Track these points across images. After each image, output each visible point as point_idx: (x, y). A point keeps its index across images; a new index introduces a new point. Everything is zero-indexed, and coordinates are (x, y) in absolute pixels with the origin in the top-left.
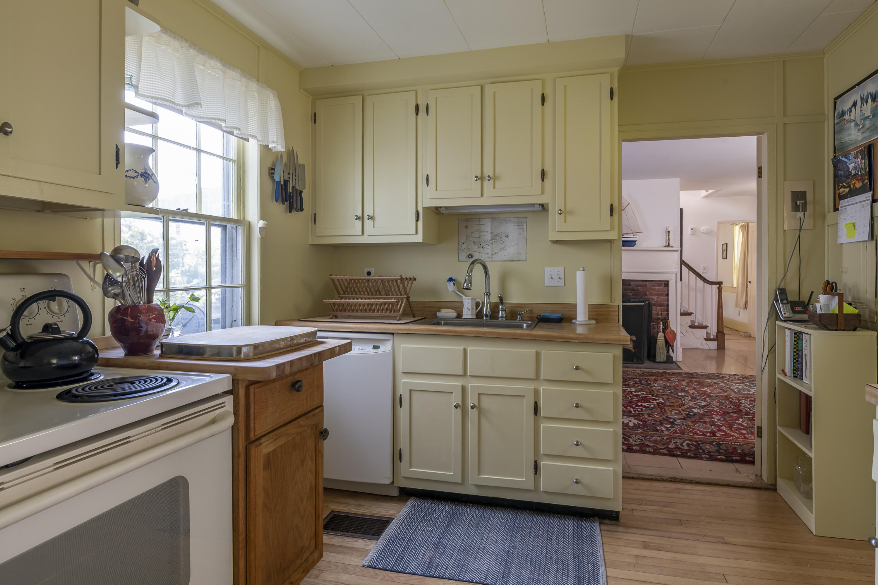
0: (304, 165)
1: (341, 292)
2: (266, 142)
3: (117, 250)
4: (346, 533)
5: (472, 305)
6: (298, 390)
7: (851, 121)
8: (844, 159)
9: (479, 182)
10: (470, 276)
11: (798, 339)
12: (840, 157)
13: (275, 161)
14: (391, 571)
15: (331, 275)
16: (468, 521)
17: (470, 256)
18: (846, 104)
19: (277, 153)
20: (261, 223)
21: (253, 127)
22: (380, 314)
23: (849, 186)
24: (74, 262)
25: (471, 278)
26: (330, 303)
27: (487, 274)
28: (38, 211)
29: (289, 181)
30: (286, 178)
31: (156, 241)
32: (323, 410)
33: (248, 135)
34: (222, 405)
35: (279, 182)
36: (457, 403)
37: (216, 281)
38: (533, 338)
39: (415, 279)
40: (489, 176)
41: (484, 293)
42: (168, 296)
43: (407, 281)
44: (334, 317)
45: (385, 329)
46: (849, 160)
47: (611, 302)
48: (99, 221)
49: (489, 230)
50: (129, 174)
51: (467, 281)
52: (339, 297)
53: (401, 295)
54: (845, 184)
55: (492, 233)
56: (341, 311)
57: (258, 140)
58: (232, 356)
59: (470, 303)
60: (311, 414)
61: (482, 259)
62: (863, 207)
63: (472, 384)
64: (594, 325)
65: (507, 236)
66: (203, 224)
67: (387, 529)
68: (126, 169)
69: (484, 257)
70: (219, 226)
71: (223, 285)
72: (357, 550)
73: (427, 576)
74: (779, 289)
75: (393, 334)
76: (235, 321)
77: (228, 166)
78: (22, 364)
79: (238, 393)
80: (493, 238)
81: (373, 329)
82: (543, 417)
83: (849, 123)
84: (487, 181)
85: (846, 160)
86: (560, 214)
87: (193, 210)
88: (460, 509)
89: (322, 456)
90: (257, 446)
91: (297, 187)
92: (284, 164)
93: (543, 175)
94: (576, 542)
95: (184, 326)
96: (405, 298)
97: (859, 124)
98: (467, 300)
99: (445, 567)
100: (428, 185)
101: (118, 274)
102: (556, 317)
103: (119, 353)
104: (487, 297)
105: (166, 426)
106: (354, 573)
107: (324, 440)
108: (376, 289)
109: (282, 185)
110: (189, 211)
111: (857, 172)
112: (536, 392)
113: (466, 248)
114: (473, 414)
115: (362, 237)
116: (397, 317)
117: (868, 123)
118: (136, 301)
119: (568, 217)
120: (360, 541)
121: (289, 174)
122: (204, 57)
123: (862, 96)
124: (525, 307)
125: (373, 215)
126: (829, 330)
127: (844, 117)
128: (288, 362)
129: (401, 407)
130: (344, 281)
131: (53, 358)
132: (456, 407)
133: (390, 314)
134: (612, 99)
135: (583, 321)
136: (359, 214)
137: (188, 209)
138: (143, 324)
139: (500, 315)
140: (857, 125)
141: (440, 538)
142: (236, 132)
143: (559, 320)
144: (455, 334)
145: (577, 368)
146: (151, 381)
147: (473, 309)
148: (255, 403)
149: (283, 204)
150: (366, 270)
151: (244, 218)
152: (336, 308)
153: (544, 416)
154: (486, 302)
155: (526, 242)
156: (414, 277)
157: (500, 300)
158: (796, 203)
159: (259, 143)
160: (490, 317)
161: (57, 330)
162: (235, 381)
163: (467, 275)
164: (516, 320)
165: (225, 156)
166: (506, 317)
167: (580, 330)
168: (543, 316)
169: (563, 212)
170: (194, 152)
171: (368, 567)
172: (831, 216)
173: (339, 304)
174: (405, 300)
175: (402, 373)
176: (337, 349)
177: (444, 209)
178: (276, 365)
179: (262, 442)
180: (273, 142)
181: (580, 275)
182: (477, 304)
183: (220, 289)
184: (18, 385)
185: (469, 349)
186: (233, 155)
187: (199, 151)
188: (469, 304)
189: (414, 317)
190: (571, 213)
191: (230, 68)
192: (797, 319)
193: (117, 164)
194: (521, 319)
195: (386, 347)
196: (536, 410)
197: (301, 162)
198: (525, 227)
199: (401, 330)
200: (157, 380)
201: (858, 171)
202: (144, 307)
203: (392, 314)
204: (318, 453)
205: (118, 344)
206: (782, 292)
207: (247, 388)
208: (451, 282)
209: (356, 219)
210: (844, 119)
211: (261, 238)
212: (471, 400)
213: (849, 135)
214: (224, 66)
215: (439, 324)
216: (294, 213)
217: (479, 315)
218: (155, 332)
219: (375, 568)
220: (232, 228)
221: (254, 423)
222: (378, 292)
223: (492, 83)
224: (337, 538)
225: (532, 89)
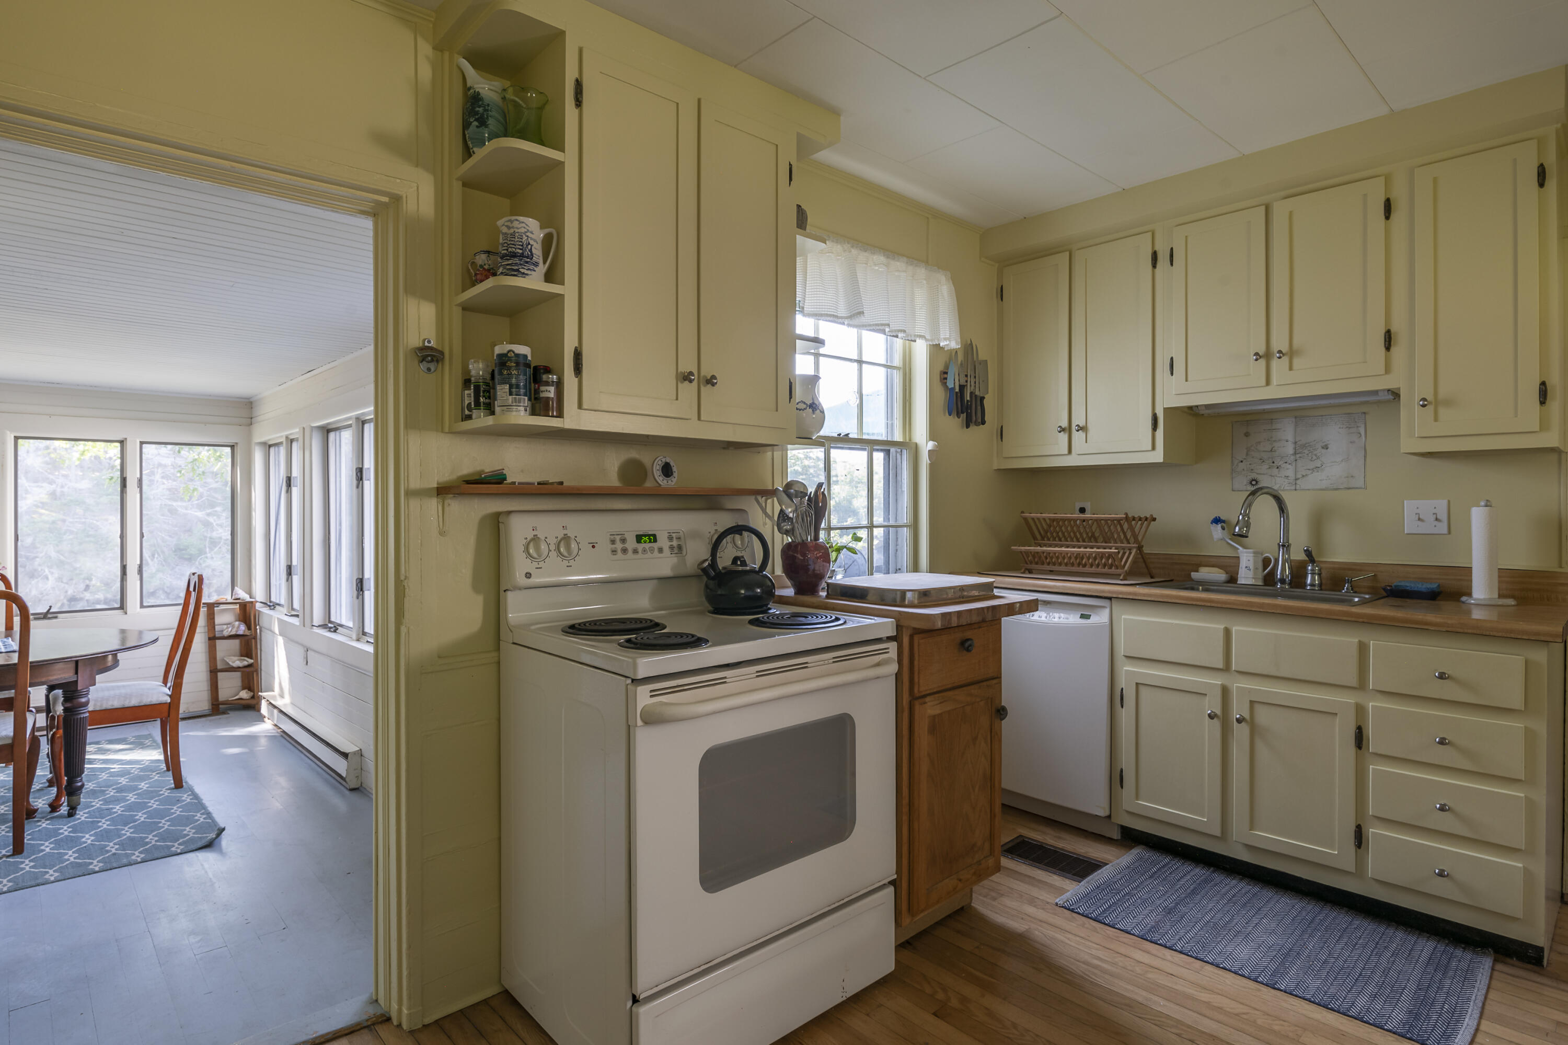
0: (987, 360)
1: (1038, 537)
2: (936, 341)
3: (789, 485)
4: (1037, 864)
5: (1255, 562)
6: (968, 650)
9: (1262, 362)
10: (1246, 515)
13: (948, 362)
14: (1095, 920)
15: (1023, 512)
16: (1230, 895)
17: (1254, 483)
19: (951, 351)
20: (931, 445)
21: (921, 326)
22: (1093, 569)
24: (753, 497)
25: (1249, 518)
26: (1021, 552)
27: (1283, 511)
28: (724, 448)
29: (967, 385)
30: (963, 383)
31: (799, 463)
32: (1000, 683)
33: (915, 335)
34: (885, 651)
35: (953, 389)
36: (1212, 712)
37: (878, 519)
38: (1353, 619)
39: (1154, 519)
40: (1280, 352)
41: (1279, 544)
42: (829, 534)
43: (1140, 522)
44: (1027, 572)
45: (1097, 591)
47: (1561, 567)
48: (769, 454)
49: (1290, 437)
50: (798, 406)
51: (1241, 524)
52: (1035, 543)
53: (1129, 543)
55: (1296, 443)
56: (1037, 563)
57: (926, 340)
58: (896, 602)
59: (1251, 559)
60: (985, 683)
61: (1276, 488)
63: (1238, 685)
64: (1513, 608)
65: (1326, 447)
66: (865, 450)
67: (1096, 873)
68: (797, 401)
69: (1278, 482)
70: (882, 450)
71: (886, 524)
72: (1051, 886)
73: (1147, 940)
75: (1110, 599)
76: (900, 569)
77: (892, 375)
78: (719, 592)
79: (902, 641)
80: (1297, 452)
81: (1080, 589)
82: (1373, 754)
84: (1276, 358)
86: (1424, 406)
87: (853, 435)
88: (1218, 877)
89: (1000, 741)
90: (921, 704)
91: (977, 393)
92: (959, 362)
93: (1387, 340)
94: (1431, 969)
95: (846, 570)
96: (1134, 547)
98: (1245, 555)
99: (1177, 937)
100: (1172, 374)
101: (790, 510)
102: (1424, 590)
103: (789, 592)
104: (1283, 549)
105: (837, 660)
106: (1043, 909)
107: (1002, 719)
108: (1090, 535)
109: (957, 392)
110: (850, 436)
112: (1360, 710)
113: (1245, 469)
114: (1241, 733)
115: (1069, 457)
116: (1120, 575)
118: (804, 538)
119: (1442, 411)
120: (1055, 877)
121: (966, 376)
122: (866, 254)
124: (1361, 570)
125: (1085, 424)
128: (955, 612)
129: (1122, 707)
130: (1042, 521)
131: (741, 589)
132: (1211, 717)
133: (1110, 570)
134: (1542, 185)
135: (1484, 599)
136: (1065, 424)
137: (849, 434)
138: (811, 562)
139: (1309, 581)
141: (1177, 904)
142: (900, 335)
143: (1433, 596)
144: (1209, 604)
145: (1442, 676)
146: (822, 617)
147: (1257, 569)
148: (919, 655)
149: (959, 418)
150: (1078, 506)
151: (910, 440)
152: (1029, 559)
153: (1375, 751)
154: (1283, 559)
155: (1365, 457)
156: (1152, 515)
157: (1307, 555)
159: (928, 343)
160: (1290, 584)
161: (744, 563)
162: (899, 627)
163: (1241, 514)
164: (1340, 591)
165: (888, 364)
166: (1320, 585)
167: (1477, 614)
168: (1396, 586)
169: (1430, 403)
170: (855, 364)
171: (1062, 907)
173: (1035, 552)
174: (1134, 551)
175: (1124, 658)
176: (1018, 605)
177: (1204, 408)
178: (941, 613)
179: (927, 701)
180: (945, 339)
181: (1478, 517)
182: (1266, 562)
183: (882, 529)
184: (717, 611)
185: (1235, 629)
186: (897, 361)
187: (860, 362)
188: (1249, 560)
189: (1152, 577)
190: (1449, 403)
191: (894, 259)
193: (791, 398)
194: (1352, 589)
195: (1100, 618)
196: (1360, 740)
197: (982, 356)
198: (1362, 431)
199: (1121, 593)
200: (827, 617)
202: (811, 544)
203: (1113, 570)
204: (994, 737)
205: (788, 583)
207: (911, 637)
208: (1217, 523)
209: (1060, 432)
211: (930, 464)
212: (1238, 709)
214: (888, 257)
215: (1192, 589)
216: (973, 428)
217: (1269, 579)
218: (822, 571)
219: (1072, 911)
220: (896, 452)
221: (919, 678)
222: (1093, 538)
223: (1285, 198)
224: (1024, 867)
225: (1365, 195)
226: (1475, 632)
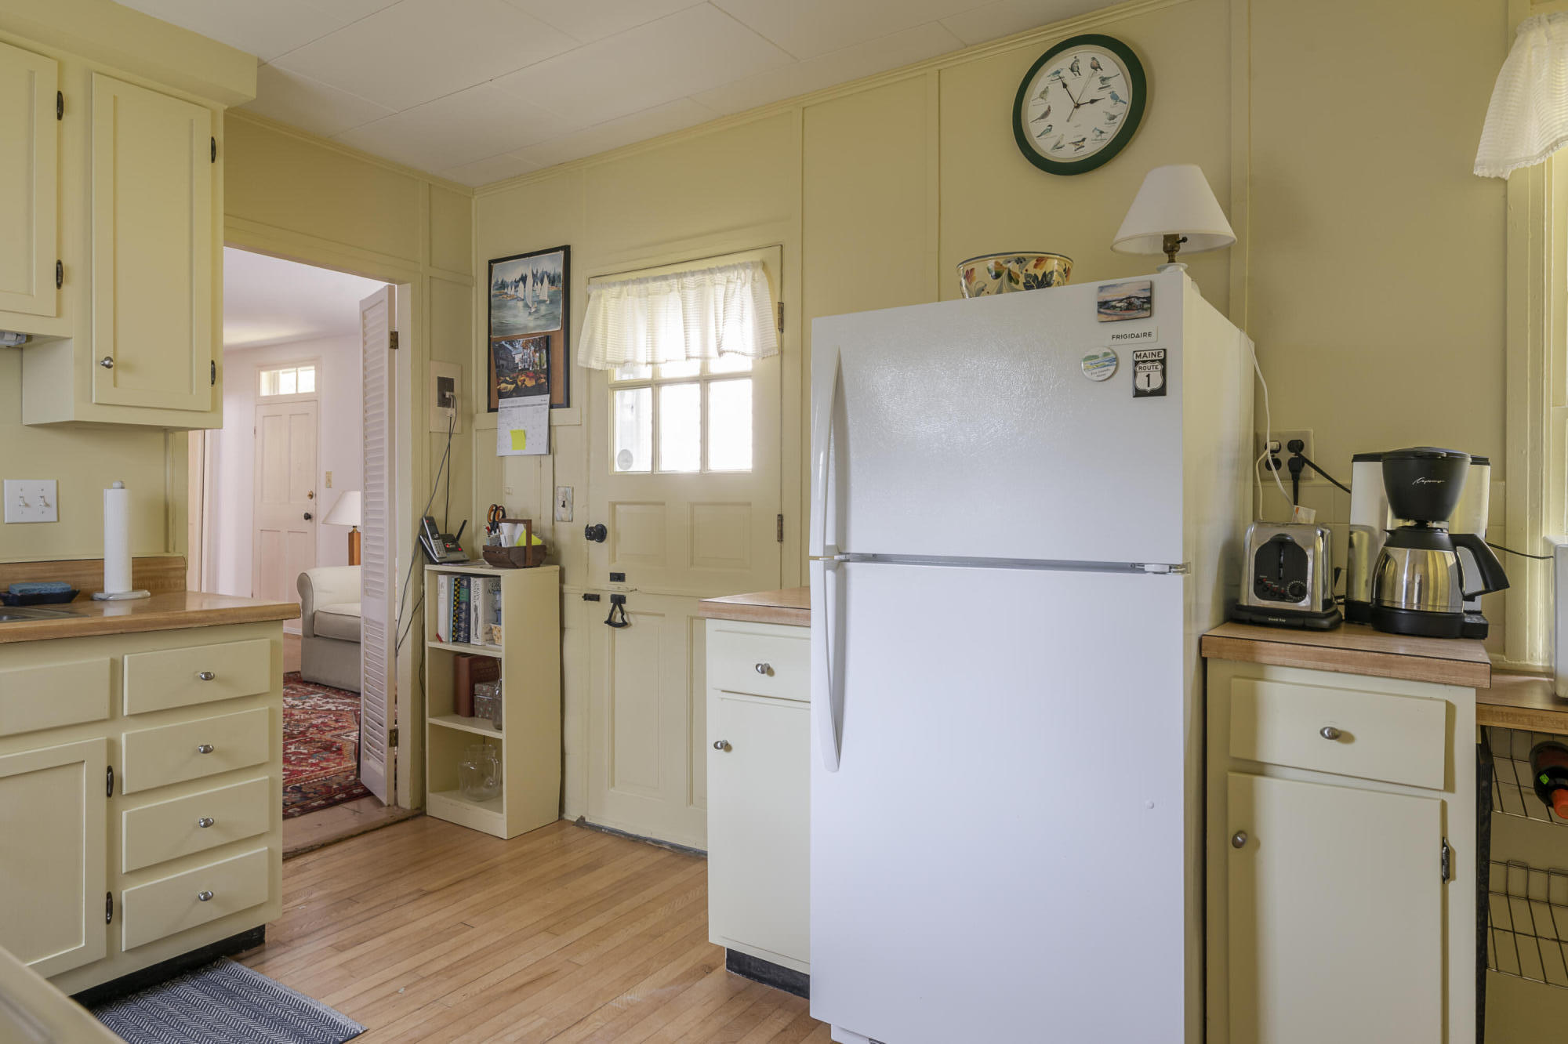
7: (518, 299)
8: (508, 346)
11: (459, 588)
12: (503, 343)
18: (510, 273)
23: (514, 382)
46: (516, 348)
47: (168, 551)
54: (508, 379)
62: (538, 412)
74: (427, 519)
82: (127, 795)
83: (515, 301)
85: (510, 348)
86: (109, 366)
93: (59, 274)
97: (531, 306)
102: (58, 591)
111: (527, 367)
112: (112, 746)
117: (543, 309)
119: (121, 376)
123: (535, 273)
126: (518, 568)
127: (506, 291)
134: (213, 160)
135: (120, 594)
140: (526, 306)
143: (71, 598)
145: (208, 677)
153: (128, 792)
158: (444, 396)
167: (111, 612)
172: (483, 417)
181: (114, 499)
192: (452, 559)
196: (112, 783)
201: (529, 366)
206: (431, 521)
210: (506, 293)
213: (515, 316)
225: (32, 73)
226: (235, 621)
